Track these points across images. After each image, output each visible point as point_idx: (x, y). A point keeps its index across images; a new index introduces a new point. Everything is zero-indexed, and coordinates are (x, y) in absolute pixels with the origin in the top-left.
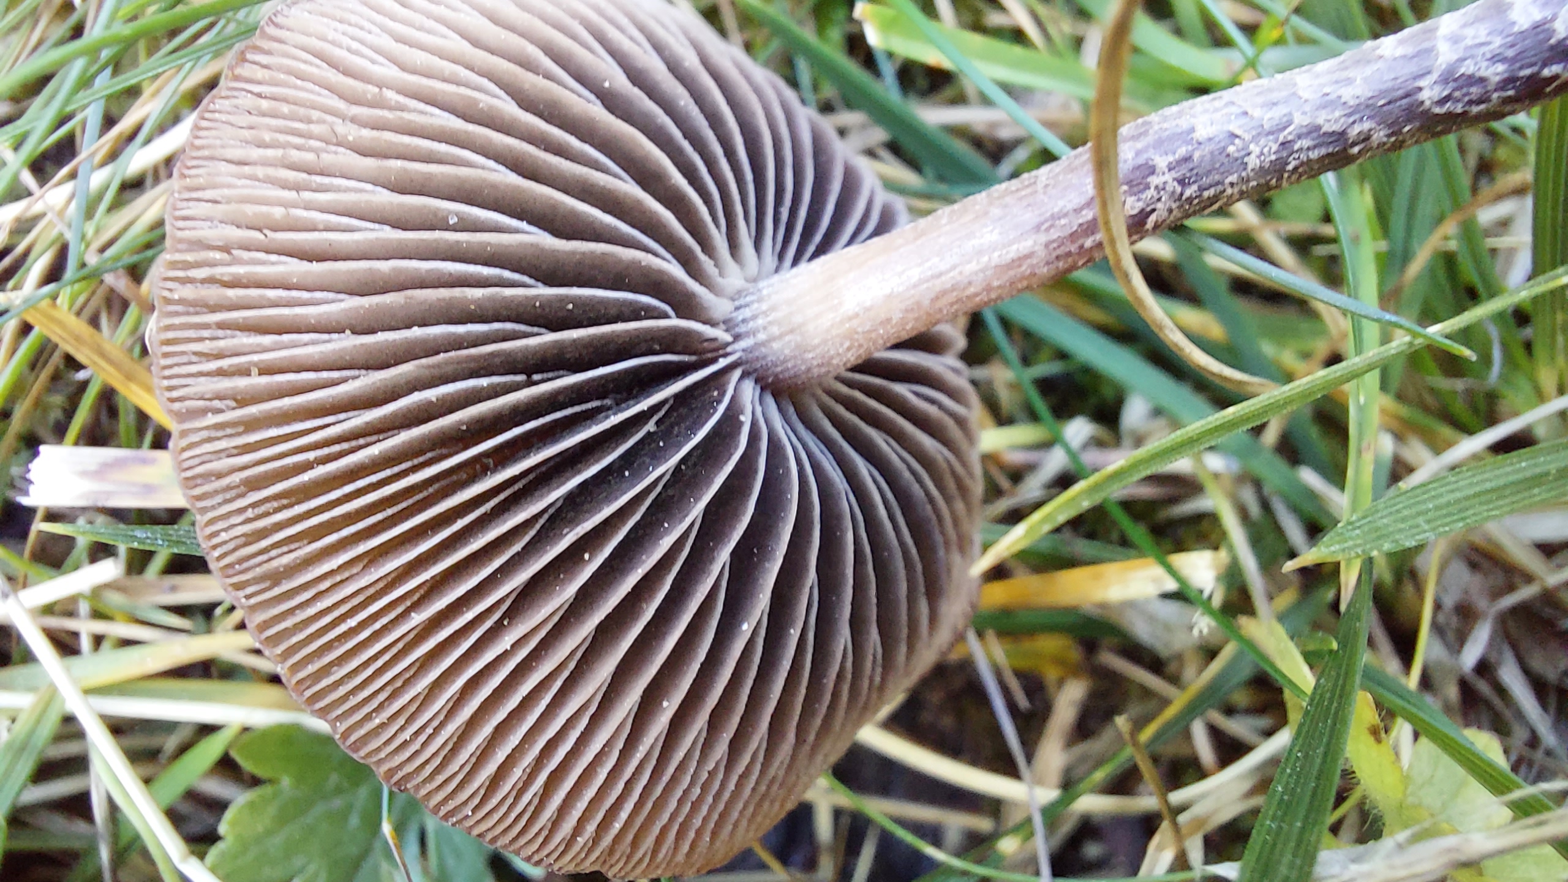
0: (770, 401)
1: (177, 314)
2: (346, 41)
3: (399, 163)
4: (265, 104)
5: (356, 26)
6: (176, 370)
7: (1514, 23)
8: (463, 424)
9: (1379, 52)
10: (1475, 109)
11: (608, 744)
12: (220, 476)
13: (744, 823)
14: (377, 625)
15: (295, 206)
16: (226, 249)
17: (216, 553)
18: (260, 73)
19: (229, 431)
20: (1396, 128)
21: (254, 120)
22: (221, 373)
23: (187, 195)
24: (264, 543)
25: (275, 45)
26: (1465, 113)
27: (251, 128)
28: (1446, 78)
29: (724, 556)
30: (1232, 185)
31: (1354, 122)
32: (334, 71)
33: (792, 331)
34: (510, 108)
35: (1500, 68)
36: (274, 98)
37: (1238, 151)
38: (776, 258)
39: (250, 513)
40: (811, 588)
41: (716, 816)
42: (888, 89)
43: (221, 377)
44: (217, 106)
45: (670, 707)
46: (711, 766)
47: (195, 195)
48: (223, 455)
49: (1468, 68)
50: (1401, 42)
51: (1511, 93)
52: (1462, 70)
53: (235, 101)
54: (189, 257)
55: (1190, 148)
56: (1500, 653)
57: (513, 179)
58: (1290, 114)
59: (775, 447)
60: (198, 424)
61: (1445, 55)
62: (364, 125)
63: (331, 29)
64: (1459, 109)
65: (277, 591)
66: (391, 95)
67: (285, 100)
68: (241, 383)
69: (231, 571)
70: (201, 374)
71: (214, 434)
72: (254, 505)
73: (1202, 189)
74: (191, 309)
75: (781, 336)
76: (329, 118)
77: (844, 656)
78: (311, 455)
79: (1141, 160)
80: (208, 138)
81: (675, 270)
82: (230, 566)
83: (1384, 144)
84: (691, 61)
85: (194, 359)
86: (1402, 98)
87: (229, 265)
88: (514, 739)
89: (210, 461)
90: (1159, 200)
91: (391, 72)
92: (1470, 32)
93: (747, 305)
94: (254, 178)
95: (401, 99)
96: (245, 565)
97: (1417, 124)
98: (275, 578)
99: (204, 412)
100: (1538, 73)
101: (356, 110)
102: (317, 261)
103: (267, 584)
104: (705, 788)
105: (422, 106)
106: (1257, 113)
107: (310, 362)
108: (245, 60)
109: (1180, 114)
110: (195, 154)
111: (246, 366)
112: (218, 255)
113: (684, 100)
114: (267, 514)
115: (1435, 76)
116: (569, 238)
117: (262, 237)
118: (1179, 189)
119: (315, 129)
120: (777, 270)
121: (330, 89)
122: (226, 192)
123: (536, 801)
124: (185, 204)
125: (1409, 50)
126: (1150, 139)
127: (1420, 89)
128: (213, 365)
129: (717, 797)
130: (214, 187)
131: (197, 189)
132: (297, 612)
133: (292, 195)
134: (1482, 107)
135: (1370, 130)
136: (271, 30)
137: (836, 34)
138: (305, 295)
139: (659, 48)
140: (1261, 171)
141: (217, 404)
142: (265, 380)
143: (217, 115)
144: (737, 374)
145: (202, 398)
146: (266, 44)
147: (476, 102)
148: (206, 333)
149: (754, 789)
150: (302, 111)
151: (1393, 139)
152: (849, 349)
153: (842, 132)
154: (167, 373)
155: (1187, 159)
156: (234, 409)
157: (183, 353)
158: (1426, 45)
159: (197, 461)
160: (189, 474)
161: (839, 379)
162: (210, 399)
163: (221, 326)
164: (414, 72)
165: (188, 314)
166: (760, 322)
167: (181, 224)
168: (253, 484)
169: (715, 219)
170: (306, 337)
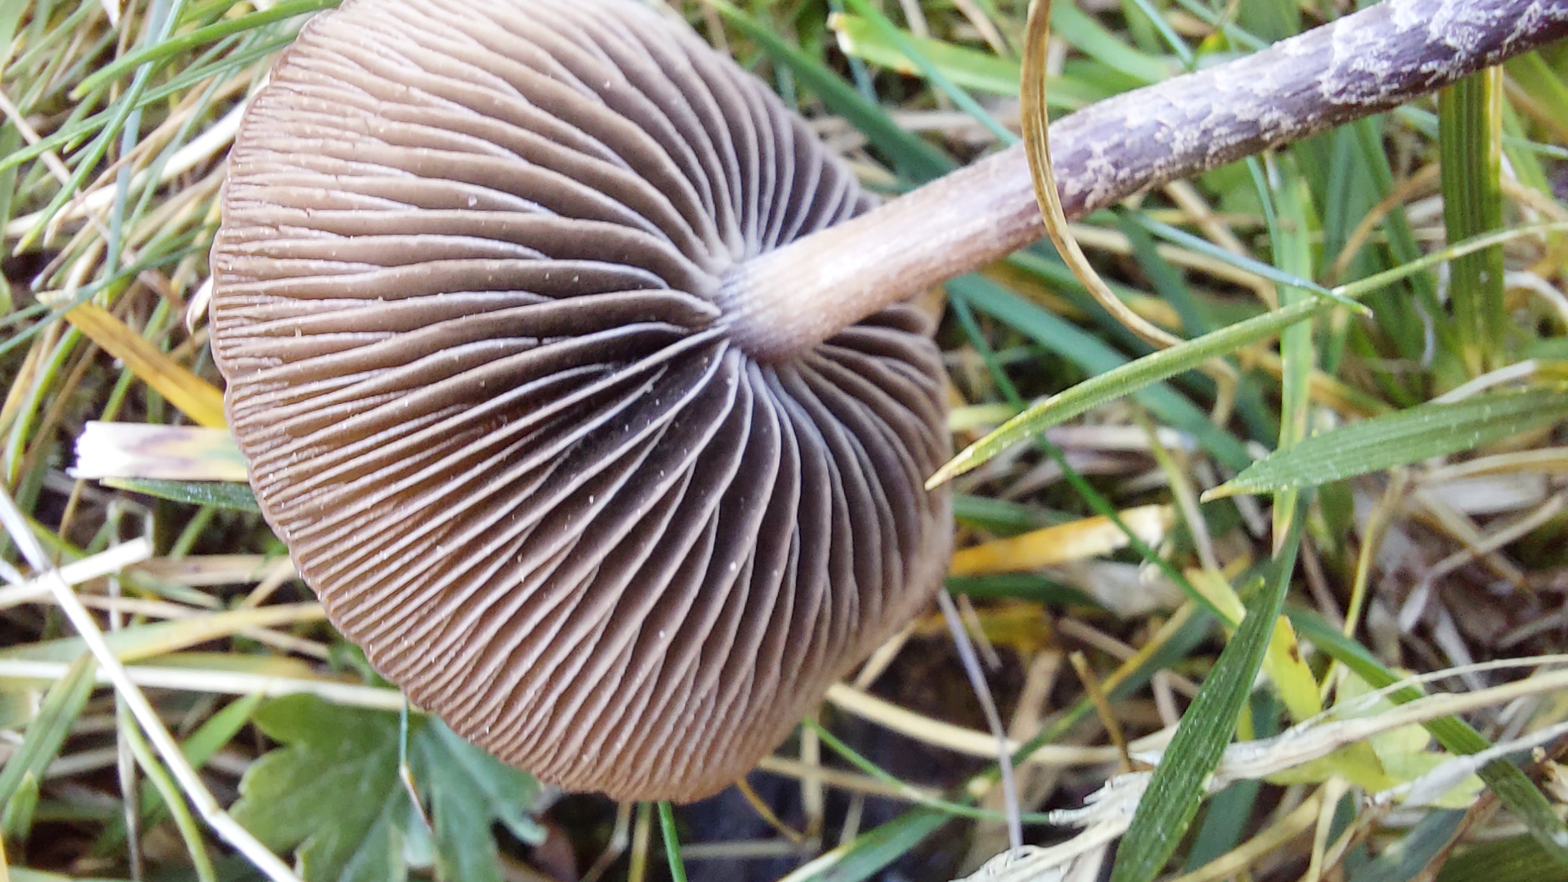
0: (755, 370)
1: (230, 283)
2: (376, 46)
3: (425, 152)
4: (305, 101)
5: (385, 32)
6: (230, 332)
7: (1396, 26)
8: (482, 380)
9: (1285, 51)
10: (1367, 101)
11: (611, 670)
12: (267, 425)
13: (733, 753)
14: (407, 558)
15: (334, 188)
16: (274, 226)
17: (265, 493)
18: (301, 74)
19: (276, 385)
20: (1301, 117)
21: (297, 114)
22: (269, 334)
23: (238, 179)
24: (308, 484)
25: (314, 49)
26: (1359, 104)
27: (294, 121)
28: (1342, 73)
29: (713, 502)
30: (1160, 167)
31: (1264, 112)
32: (366, 72)
33: (773, 305)
34: (521, 104)
35: (1386, 64)
36: (313, 95)
37: (1165, 137)
38: (760, 241)
39: (294, 458)
40: (793, 535)
41: (707, 743)
42: (864, 96)
43: (269, 338)
44: (264, 103)
45: (665, 637)
46: (702, 694)
47: (246, 179)
48: (271, 406)
49: (1358, 65)
50: (1303, 43)
51: (1396, 86)
52: (1354, 66)
53: (279, 99)
54: (242, 233)
55: (1122, 135)
56: (1437, 615)
57: (523, 166)
58: (1210, 106)
59: (759, 412)
60: (249, 379)
61: (1340, 54)
62: (393, 118)
63: (365, 36)
64: (1353, 100)
65: (319, 526)
66: (416, 93)
67: (323, 97)
68: (287, 342)
69: (277, 509)
70: (251, 335)
71: (262, 388)
72: (298, 451)
73: (1133, 171)
74: (243, 279)
75: (763, 310)
76: (362, 113)
77: (823, 601)
78: (349, 407)
79: (1080, 146)
80: (255, 131)
81: (668, 248)
82: (278, 504)
83: (1291, 131)
84: (682, 65)
85: (246, 322)
86: (1304, 90)
87: (277, 239)
88: (527, 663)
89: (259, 412)
90: (1096, 180)
91: (416, 73)
92: (1359, 34)
93: (733, 283)
94: (296, 164)
95: (426, 97)
96: (290, 504)
97: (1319, 113)
98: (316, 515)
99: (254, 369)
100: (1418, 68)
101: (386, 106)
102: (354, 236)
103: (309, 520)
104: (698, 715)
105: (444, 102)
106: (1181, 104)
107: (346, 327)
108: (287, 63)
109: (1113, 107)
110: (244, 144)
111: (292, 328)
112: (267, 231)
113: (677, 100)
114: (308, 458)
115: (1332, 71)
116: (576, 217)
117: (305, 215)
118: (1113, 171)
119: (351, 122)
120: (762, 251)
121: (365, 88)
122: (273, 176)
123: (546, 722)
124: (237, 187)
125: (1310, 49)
126: (1087, 128)
127: (1320, 83)
128: (262, 328)
129: (709, 725)
130: (263, 172)
131: (248, 174)
132: (336, 545)
133: (330, 179)
134: (1373, 98)
135: (1279, 118)
136: (309, 37)
137: (816, 46)
138: (343, 266)
139: (654, 54)
140: (1186, 156)
141: (265, 361)
142: (308, 340)
143: (264, 111)
144: (724, 345)
145: (252, 356)
146: (305, 49)
147: (491, 99)
148: (256, 299)
149: (742, 721)
150: (338, 107)
151: (1299, 127)
152: (825, 320)
153: (823, 136)
154: (222, 334)
155: (1120, 145)
156: (280, 366)
157: (235, 317)
158: (1324, 45)
159: (248, 412)
160: (241, 423)
161: (816, 350)
162: (260, 357)
163: (269, 293)
164: (436, 72)
165: (239, 282)
166: (746, 297)
167: (234, 204)
168: (297, 432)
169: (704, 204)
170: (344, 303)
